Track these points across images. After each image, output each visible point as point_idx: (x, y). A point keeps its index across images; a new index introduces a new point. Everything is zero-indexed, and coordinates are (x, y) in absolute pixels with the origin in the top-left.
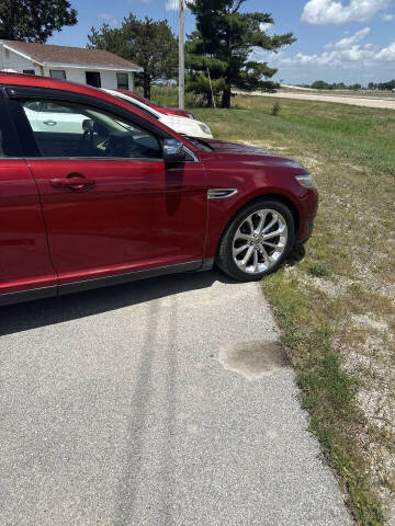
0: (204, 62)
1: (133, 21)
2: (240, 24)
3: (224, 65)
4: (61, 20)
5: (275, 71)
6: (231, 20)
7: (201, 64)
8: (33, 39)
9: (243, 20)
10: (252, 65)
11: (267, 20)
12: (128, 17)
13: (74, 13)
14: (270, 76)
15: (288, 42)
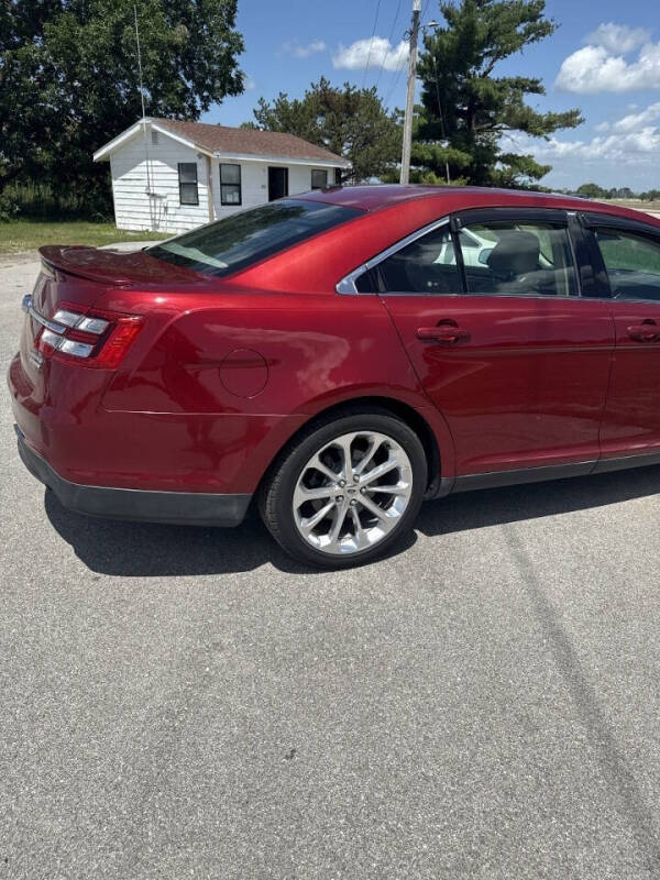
0: (434, 154)
1: (325, 89)
2: (496, 95)
3: (465, 158)
4: (222, 87)
5: (547, 169)
6: (481, 89)
7: (428, 157)
8: (181, 116)
9: (501, 89)
10: (510, 159)
11: (534, 88)
12: (317, 82)
13: (239, 76)
14: (539, 176)
15: (569, 125)
